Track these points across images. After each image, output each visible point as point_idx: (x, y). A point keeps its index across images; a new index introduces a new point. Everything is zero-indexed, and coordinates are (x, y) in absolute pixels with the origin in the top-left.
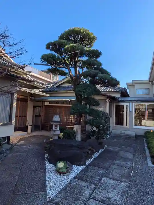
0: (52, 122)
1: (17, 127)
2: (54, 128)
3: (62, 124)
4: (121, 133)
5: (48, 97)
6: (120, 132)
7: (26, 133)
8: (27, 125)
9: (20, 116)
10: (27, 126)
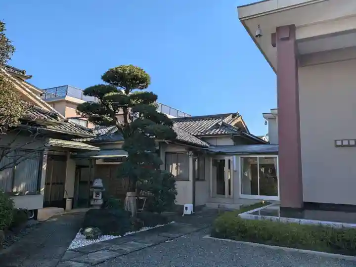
0: (92, 188)
1: (49, 200)
2: (94, 197)
3: (104, 190)
4: (219, 207)
5: (98, 151)
6: (217, 206)
7: (63, 209)
8: (64, 197)
9: (53, 184)
10: (66, 199)
